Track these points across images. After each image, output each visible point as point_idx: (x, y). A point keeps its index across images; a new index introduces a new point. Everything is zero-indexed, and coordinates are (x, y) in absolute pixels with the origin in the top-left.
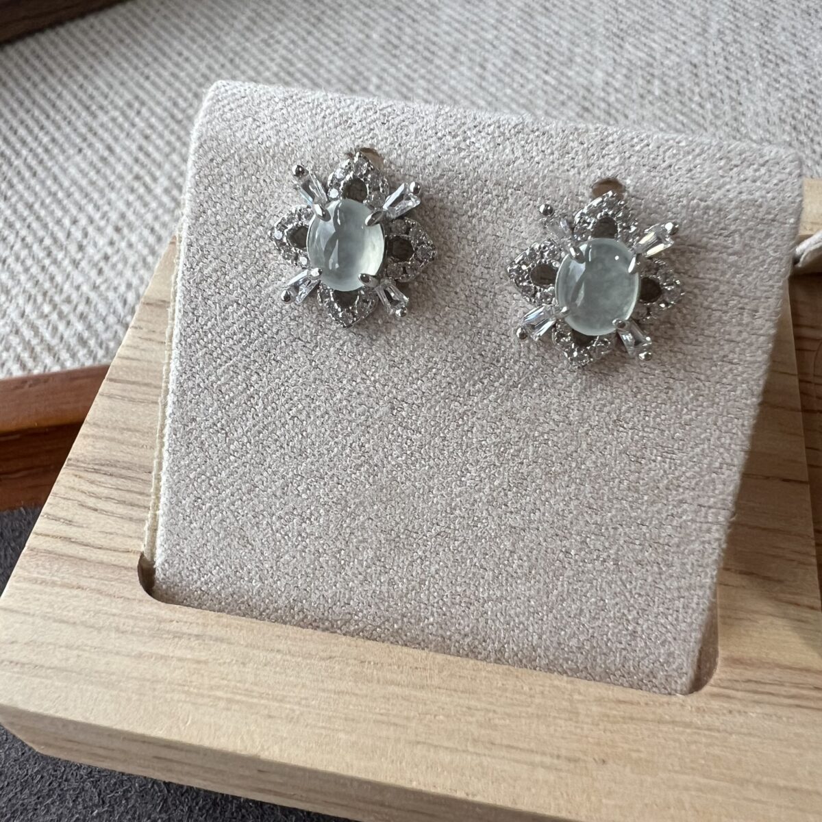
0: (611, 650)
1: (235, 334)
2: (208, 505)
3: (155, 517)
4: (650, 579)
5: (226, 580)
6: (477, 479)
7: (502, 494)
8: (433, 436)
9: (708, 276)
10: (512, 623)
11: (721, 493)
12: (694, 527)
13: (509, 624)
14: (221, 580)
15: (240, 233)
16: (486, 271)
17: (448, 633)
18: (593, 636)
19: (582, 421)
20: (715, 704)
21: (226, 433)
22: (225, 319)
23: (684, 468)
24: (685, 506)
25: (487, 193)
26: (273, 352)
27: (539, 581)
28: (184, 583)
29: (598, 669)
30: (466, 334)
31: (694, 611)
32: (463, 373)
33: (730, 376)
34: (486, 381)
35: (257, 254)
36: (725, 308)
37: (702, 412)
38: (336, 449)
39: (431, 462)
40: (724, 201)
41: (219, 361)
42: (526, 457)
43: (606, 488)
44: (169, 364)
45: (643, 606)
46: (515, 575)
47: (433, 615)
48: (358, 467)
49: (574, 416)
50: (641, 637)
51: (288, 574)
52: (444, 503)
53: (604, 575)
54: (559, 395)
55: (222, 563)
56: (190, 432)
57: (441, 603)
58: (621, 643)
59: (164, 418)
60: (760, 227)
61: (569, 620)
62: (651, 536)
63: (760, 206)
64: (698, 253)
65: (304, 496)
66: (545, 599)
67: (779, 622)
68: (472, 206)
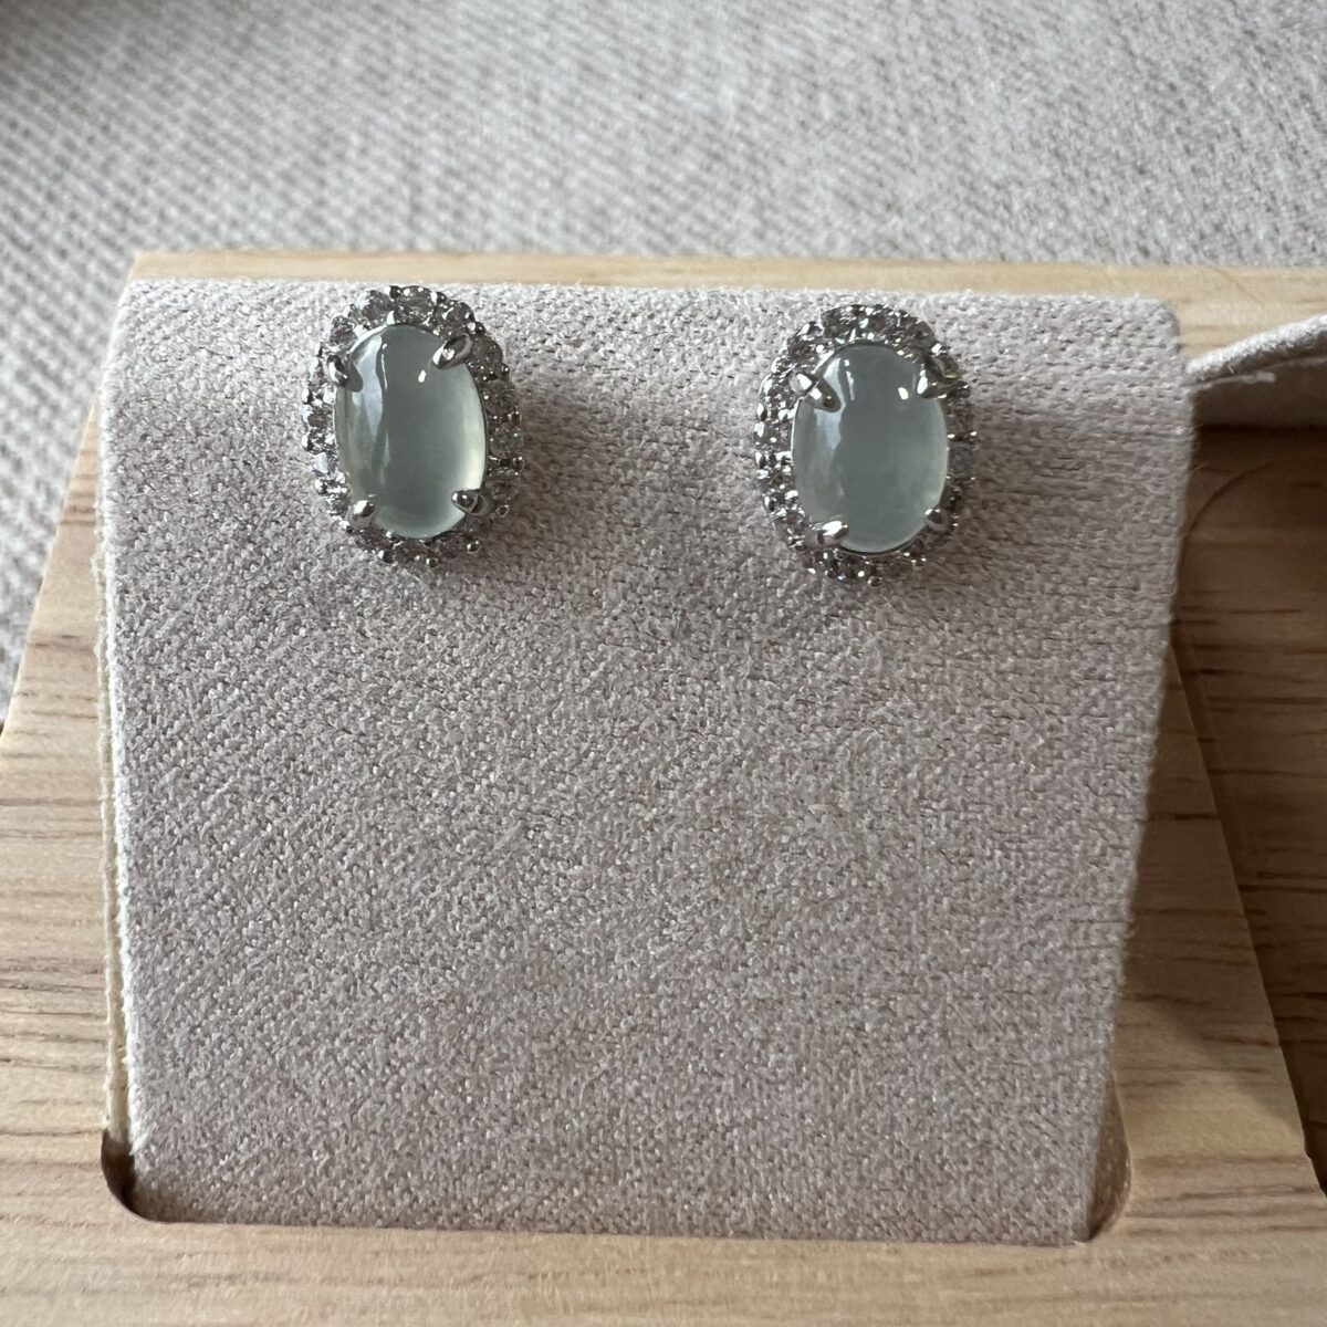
0: (949, 1176)
1: (226, 736)
2: (215, 1036)
3: (120, 1069)
4: (1004, 1053)
5: (264, 1159)
6: (691, 928)
7: (736, 947)
8: (604, 865)
9: (1049, 540)
10: (776, 1160)
11: (1111, 896)
12: (1068, 956)
13: (771, 1160)
14: (257, 1159)
15: (213, 560)
16: (664, 575)
17: (669, 1190)
18: (917, 1159)
19: (861, 807)
20: (1140, 1248)
21: (233, 909)
22: (203, 714)
23: (1040, 864)
24: (1050, 926)
25: (650, 441)
26: (300, 758)
27: (816, 1083)
28: (189, 1174)
29: (932, 1211)
30: (640, 685)
31: (1083, 1093)
32: (645, 754)
33: (1102, 702)
34: (685, 763)
35: (248, 594)
36: (1082, 590)
37: (1061, 767)
38: (433, 911)
39: (606, 911)
40: (1061, 410)
41: (202, 786)
42: (771, 880)
43: (913, 913)
44: (110, 800)
45: (997, 1098)
46: (773, 1078)
47: (638, 1163)
48: (477, 937)
49: (845, 800)
50: (998, 1148)
51: (374, 1132)
52: (636, 976)
53: (925, 1056)
54: (816, 768)
55: (254, 1130)
56: (168, 914)
57: (651, 1144)
58: (965, 1163)
59: (114, 896)
60: (1126, 447)
61: (874, 1138)
62: (997, 981)
63: (1123, 411)
64: (1026, 503)
65: (386, 997)
66: (829, 1110)
67: (1216, 1078)
68: (625, 467)
